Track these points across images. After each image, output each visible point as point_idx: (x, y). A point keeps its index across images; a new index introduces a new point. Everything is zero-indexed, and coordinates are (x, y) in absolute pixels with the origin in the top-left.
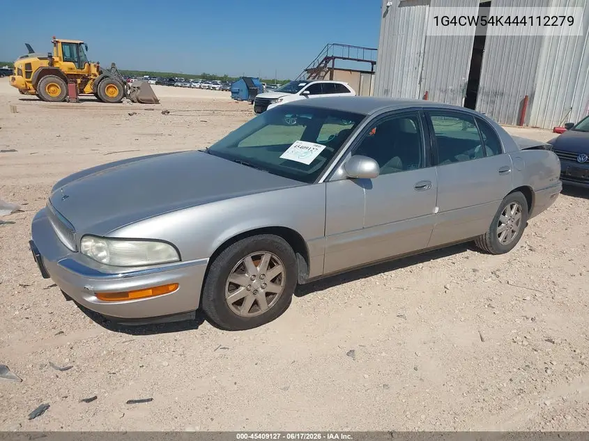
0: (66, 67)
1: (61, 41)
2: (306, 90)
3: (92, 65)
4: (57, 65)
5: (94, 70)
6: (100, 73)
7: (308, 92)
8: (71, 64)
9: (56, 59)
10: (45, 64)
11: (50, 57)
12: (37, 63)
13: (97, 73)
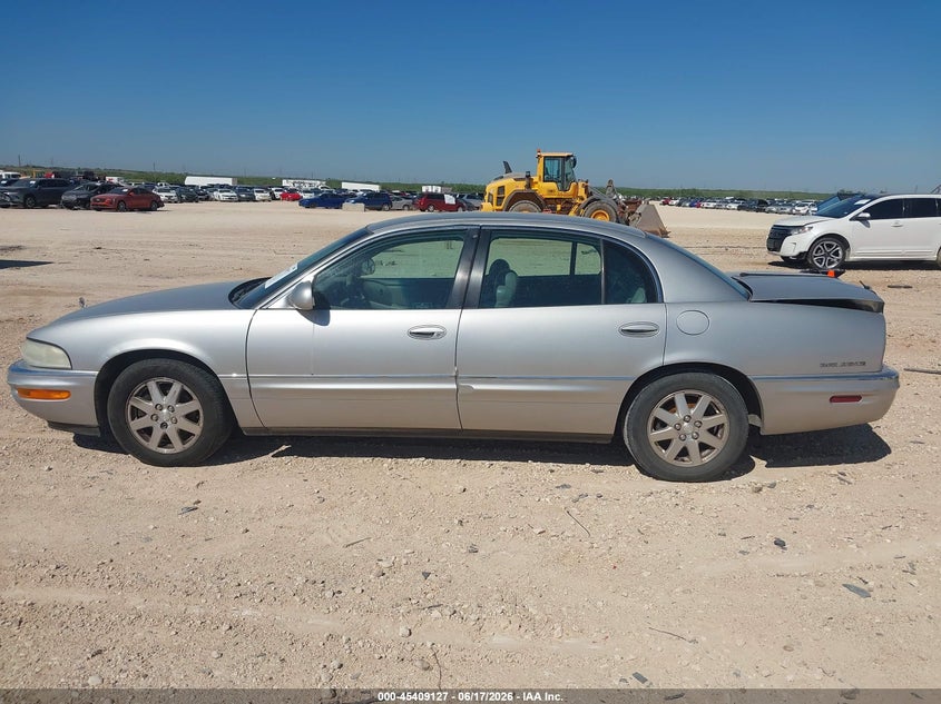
0: (544, 189)
1: (543, 154)
2: (865, 211)
3: (580, 184)
4: (535, 188)
5: (582, 192)
6: (589, 194)
7: (868, 215)
8: (553, 185)
9: (536, 179)
10: (521, 186)
11: (528, 176)
12: (512, 185)
13: (585, 196)
